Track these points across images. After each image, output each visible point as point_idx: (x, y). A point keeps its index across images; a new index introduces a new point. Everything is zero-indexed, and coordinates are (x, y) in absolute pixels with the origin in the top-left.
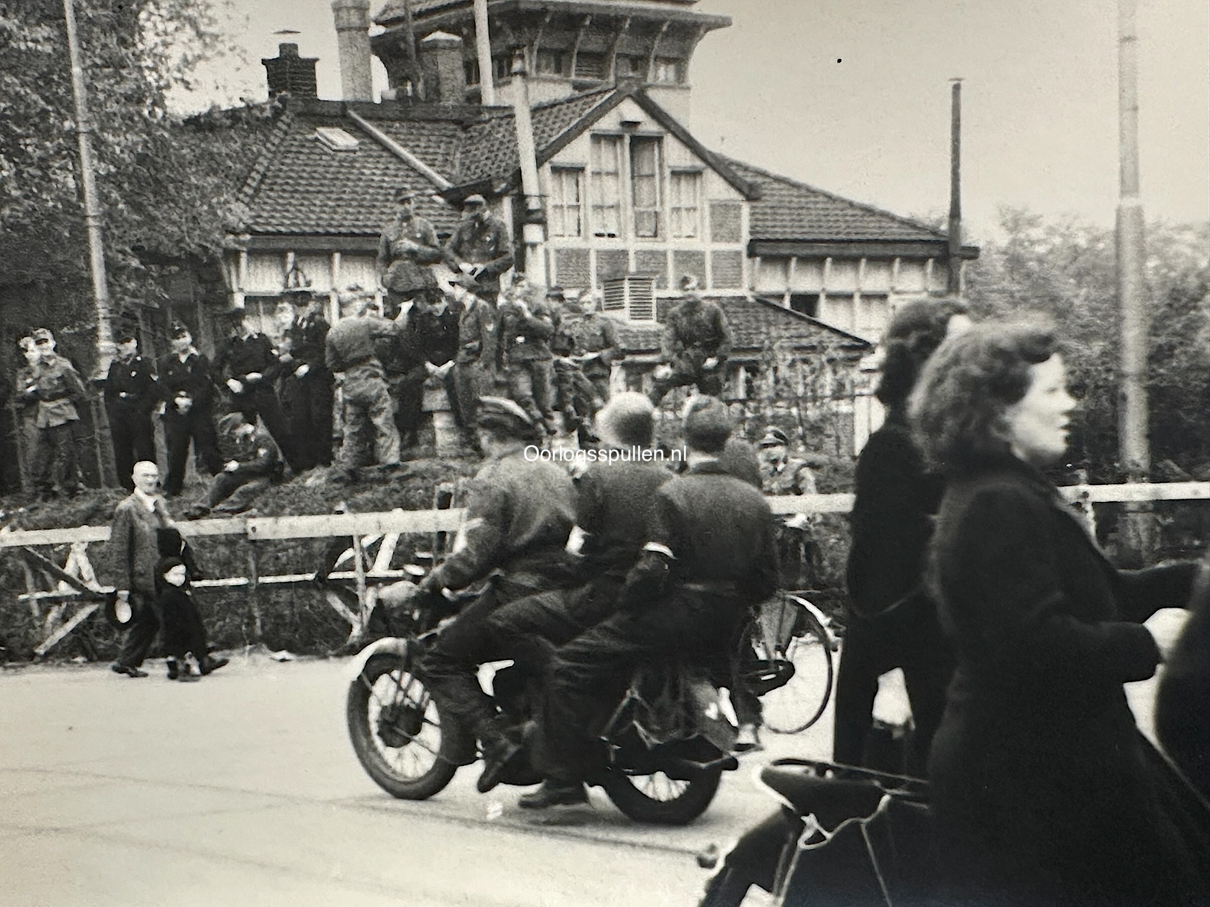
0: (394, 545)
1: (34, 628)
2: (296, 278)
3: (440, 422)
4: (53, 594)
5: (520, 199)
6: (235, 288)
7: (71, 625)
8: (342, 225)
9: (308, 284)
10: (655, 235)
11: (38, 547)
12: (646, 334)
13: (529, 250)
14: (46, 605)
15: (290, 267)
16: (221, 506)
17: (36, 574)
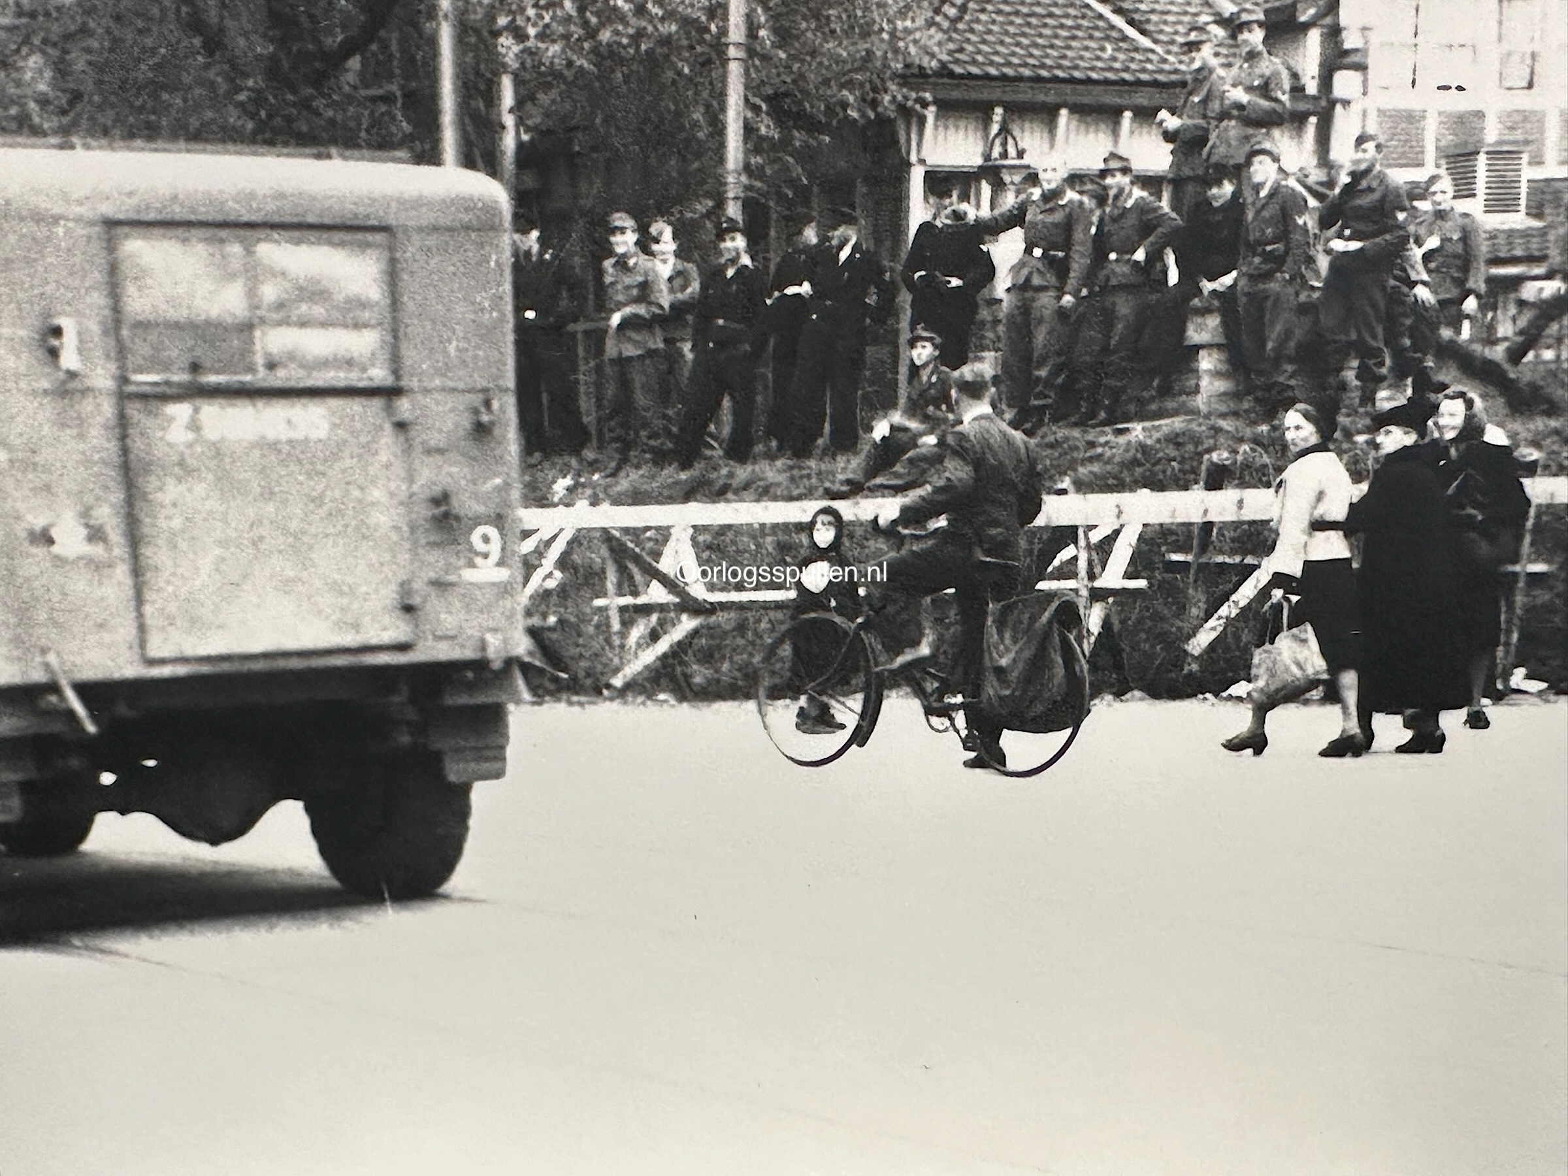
0: (1134, 542)
1: (612, 647)
2: (1004, 144)
3: (1206, 362)
4: (641, 600)
5: (1334, 33)
6: (913, 158)
7: (663, 646)
8: (1076, 67)
9: (1020, 154)
10: (1530, 86)
11: (626, 531)
12: (1511, 233)
13: (1339, 107)
14: (630, 615)
15: (995, 128)
16: (879, 481)
17: (622, 570)
